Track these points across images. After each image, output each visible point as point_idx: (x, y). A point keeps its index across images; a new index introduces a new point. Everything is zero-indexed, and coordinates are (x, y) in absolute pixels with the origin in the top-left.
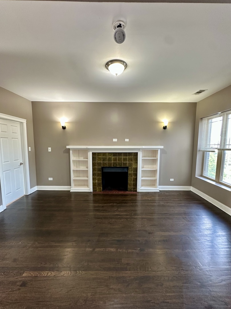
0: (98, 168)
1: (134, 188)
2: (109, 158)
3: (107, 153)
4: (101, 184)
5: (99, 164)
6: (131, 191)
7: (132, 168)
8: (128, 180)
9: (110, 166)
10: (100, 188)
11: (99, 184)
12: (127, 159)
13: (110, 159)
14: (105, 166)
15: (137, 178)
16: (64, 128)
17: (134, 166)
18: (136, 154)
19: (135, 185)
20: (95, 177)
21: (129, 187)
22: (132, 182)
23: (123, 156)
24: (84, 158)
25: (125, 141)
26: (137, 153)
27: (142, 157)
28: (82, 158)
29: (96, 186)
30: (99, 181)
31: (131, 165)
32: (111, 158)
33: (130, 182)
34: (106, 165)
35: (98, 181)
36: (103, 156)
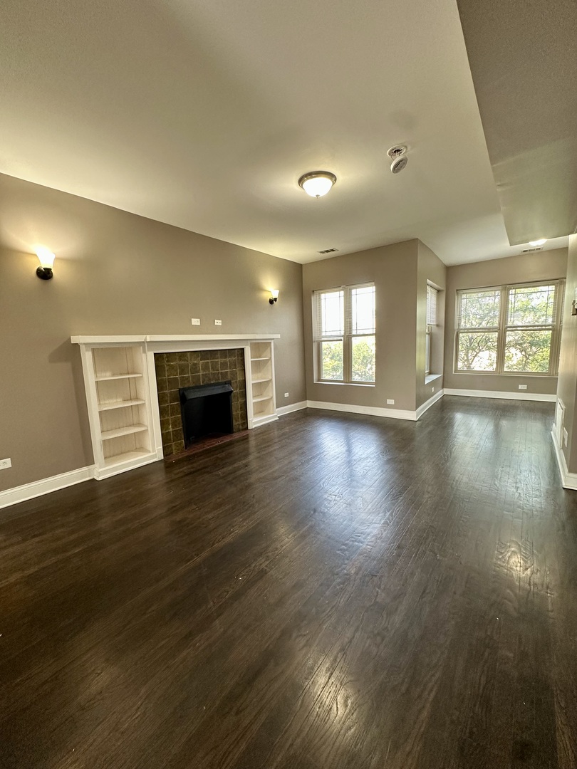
0: (171, 393)
1: (244, 423)
2: (194, 364)
3: (188, 354)
4: (182, 432)
5: (173, 382)
6: (239, 431)
7: (236, 382)
8: (233, 409)
9: (198, 384)
10: (180, 444)
11: (176, 433)
12: (226, 363)
13: (196, 368)
14: (186, 386)
15: (246, 401)
16: (45, 274)
17: (239, 378)
18: (241, 352)
19: (245, 416)
20: (167, 418)
21: (235, 423)
22: (239, 412)
23: (221, 358)
24: (113, 375)
25: (216, 324)
26: (243, 349)
27: (251, 358)
28: (108, 374)
29: (170, 440)
30: (176, 426)
31: (234, 374)
32: (196, 364)
33: (236, 412)
34: (189, 381)
35: (174, 425)
36: (180, 360)
